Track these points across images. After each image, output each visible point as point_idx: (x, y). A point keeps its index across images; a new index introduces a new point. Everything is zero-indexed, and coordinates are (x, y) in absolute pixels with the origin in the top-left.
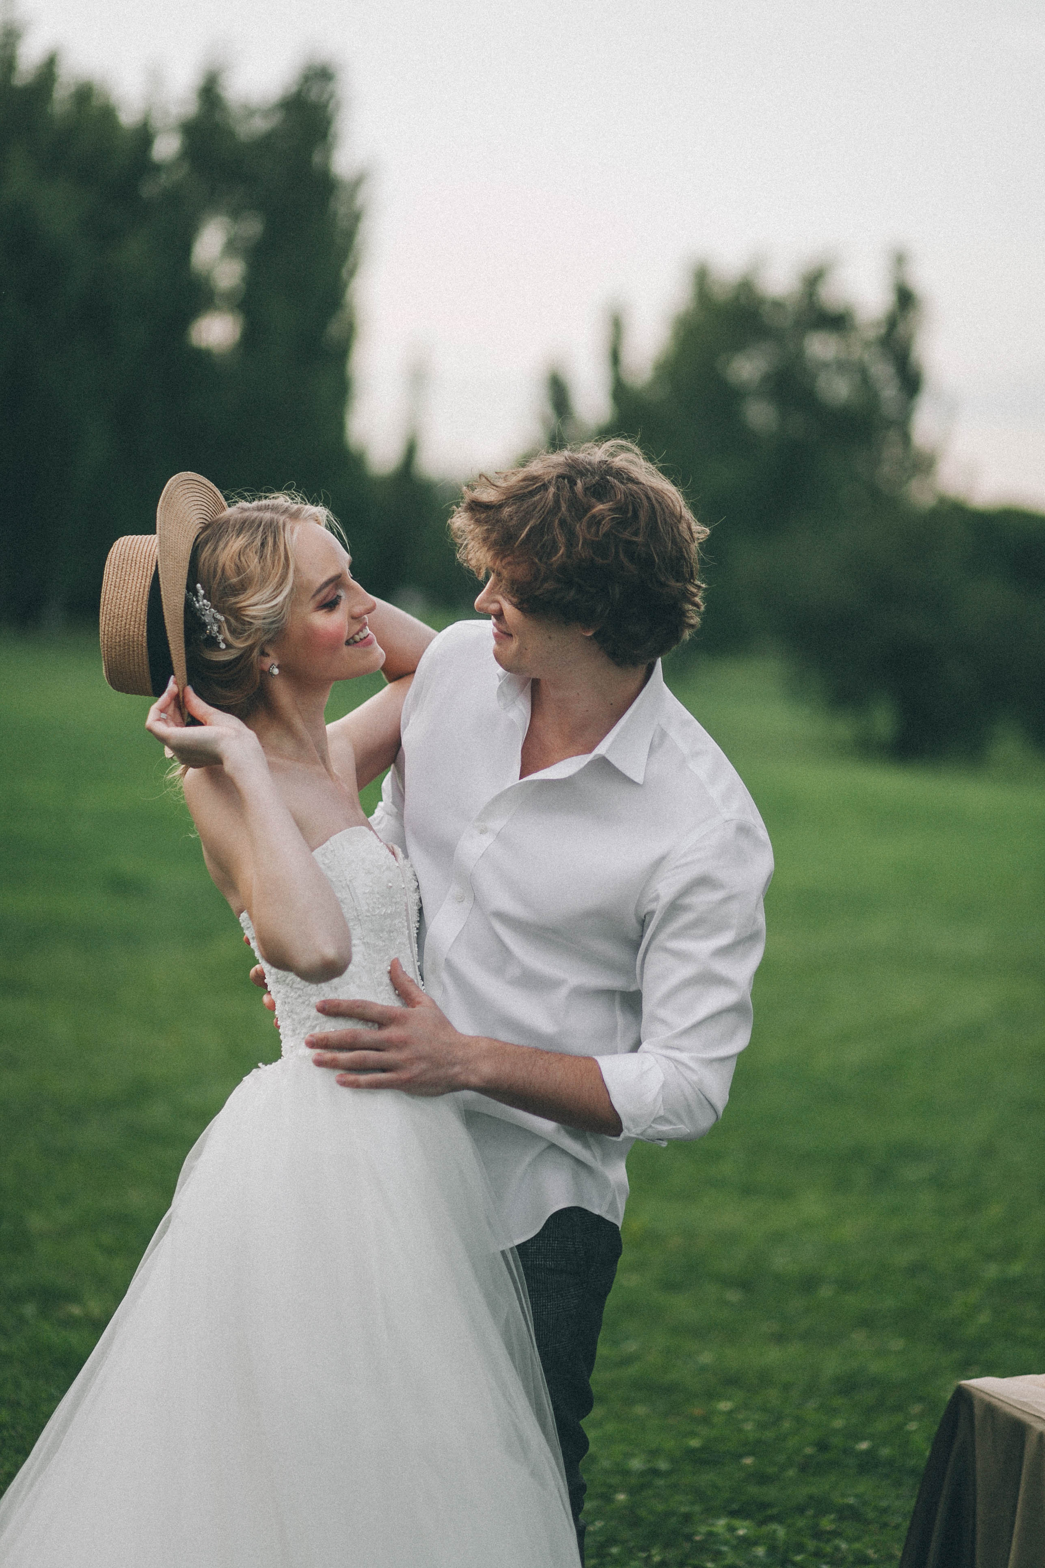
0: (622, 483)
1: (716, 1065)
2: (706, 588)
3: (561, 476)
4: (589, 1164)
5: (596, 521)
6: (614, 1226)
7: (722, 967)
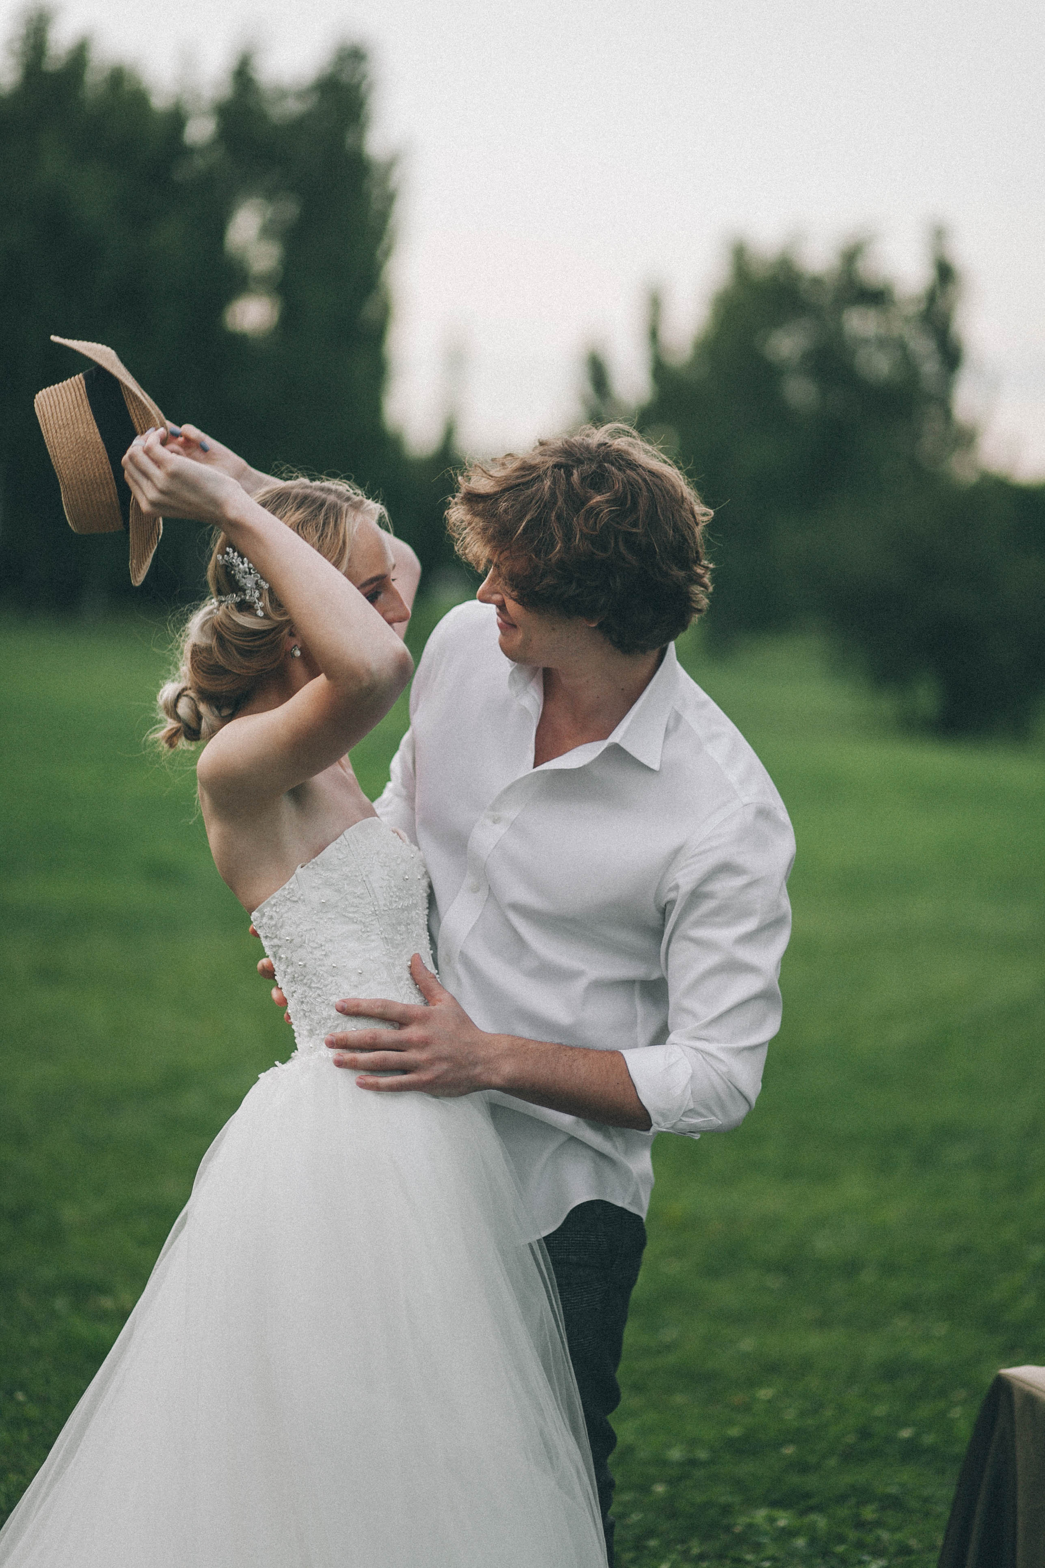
0: (620, 469)
1: (746, 1054)
2: (714, 569)
3: (557, 466)
4: (612, 1156)
5: (594, 513)
6: (639, 1218)
7: (746, 954)
